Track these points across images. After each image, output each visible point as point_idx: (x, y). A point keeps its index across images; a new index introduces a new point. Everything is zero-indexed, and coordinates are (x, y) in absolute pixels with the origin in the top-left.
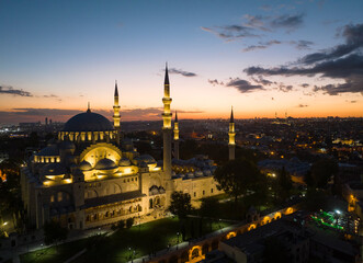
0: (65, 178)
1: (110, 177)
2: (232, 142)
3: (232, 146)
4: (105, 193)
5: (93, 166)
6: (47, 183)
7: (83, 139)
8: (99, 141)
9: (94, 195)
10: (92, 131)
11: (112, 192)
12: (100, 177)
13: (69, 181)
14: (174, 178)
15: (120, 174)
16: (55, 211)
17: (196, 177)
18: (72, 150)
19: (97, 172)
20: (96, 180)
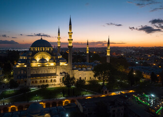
0: (25, 65)
1: (43, 66)
2: (108, 54)
3: (108, 56)
4: (40, 73)
5: (38, 61)
6: (18, 66)
7: (36, 50)
8: (42, 51)
9: (35, 73)
10: (40, 47)
11: (43, 72)
12: (39, 66)
13: (26, 66)
14: (73, 69)
15: (48, 65)
16: (19, 77)
17: (87, 70)
18: (31, 54)
19: (38, 63)
20: (38, 67)
